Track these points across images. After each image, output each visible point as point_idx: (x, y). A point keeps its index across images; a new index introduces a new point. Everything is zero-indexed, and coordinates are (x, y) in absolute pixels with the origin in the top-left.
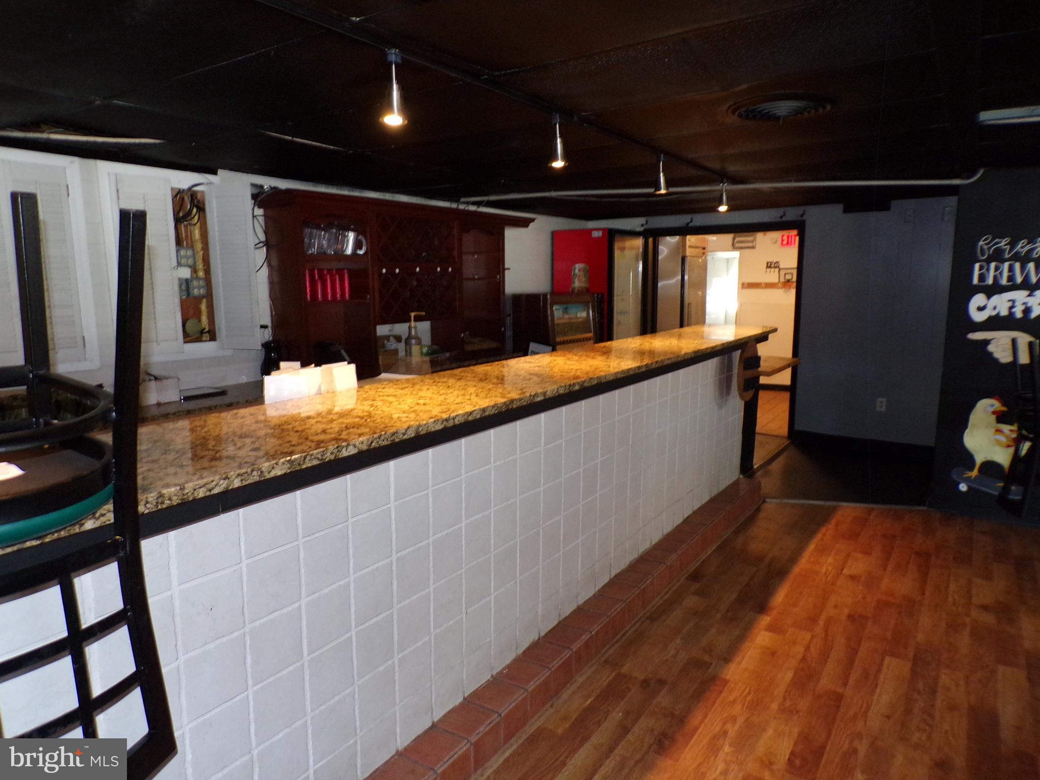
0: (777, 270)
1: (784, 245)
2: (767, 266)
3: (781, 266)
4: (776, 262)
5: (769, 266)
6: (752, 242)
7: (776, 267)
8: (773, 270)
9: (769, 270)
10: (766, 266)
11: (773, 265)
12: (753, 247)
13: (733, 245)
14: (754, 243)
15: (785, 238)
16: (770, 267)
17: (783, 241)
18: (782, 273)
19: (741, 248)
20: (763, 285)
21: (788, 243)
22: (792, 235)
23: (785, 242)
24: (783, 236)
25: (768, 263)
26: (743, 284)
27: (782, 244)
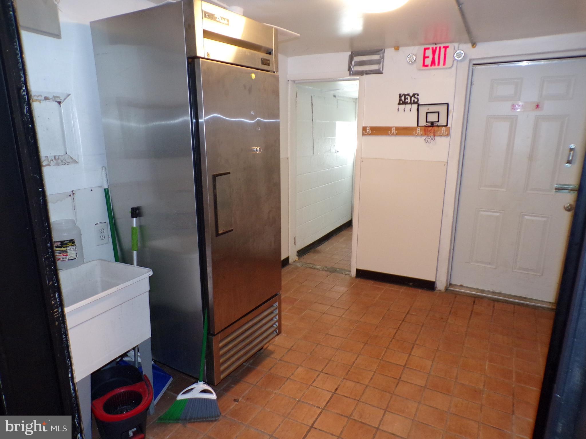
0: (415, 106)
1: (427, 66)
2: (400, 100)
3: (420, 102)
4: (414, 95)
5: (403, 100)
6: (378, 62)
7: (415, 103)
8: (408, 107)
9: (402, 107)
10: (398, 102)
11: (409, 100)
12: (378, 72)
13: (349, 69)
14: (381, 65)
15: (429, 53)
16: (405, 103)
17: (425, 57)
18: (423, 110)
19: (361, 73)
20: (393, 130)
21: (433, 63)
22: (440, 48)
23: (428, 61)
24: (425, 49)
25: (400, 96)
26: (364, 129)
27: (424, 65)
